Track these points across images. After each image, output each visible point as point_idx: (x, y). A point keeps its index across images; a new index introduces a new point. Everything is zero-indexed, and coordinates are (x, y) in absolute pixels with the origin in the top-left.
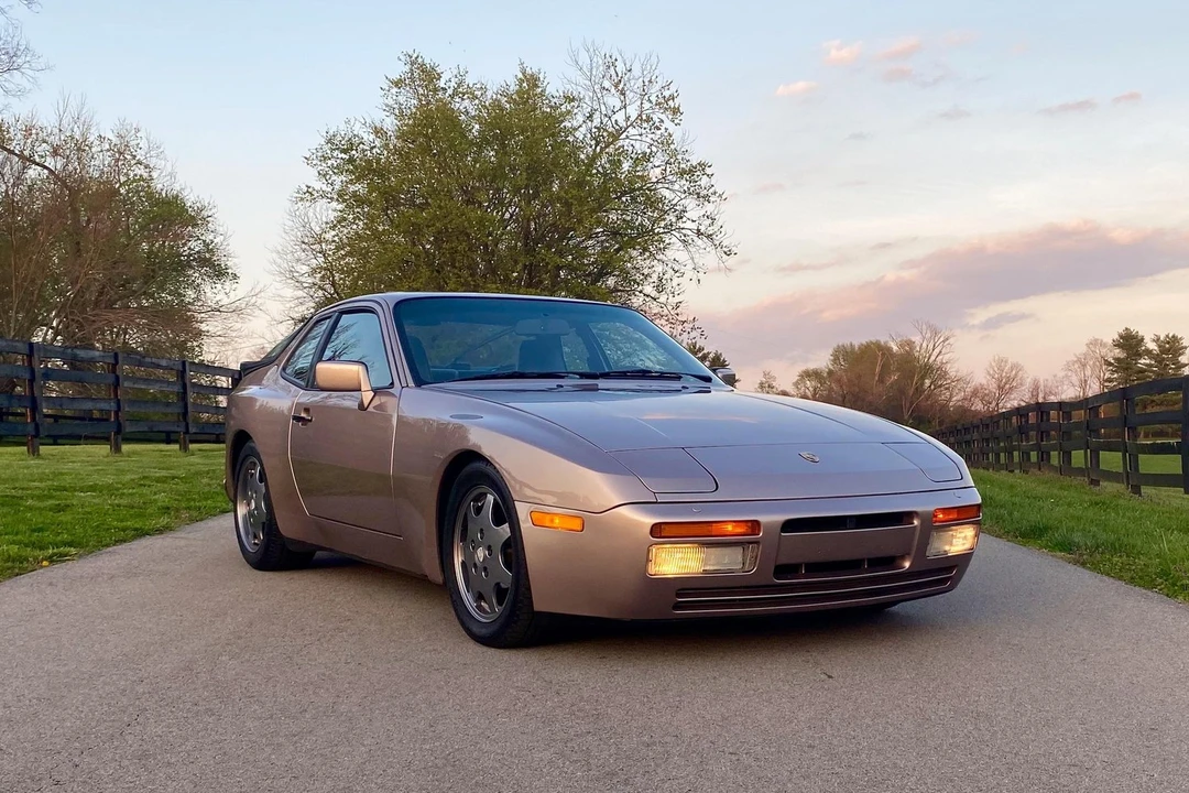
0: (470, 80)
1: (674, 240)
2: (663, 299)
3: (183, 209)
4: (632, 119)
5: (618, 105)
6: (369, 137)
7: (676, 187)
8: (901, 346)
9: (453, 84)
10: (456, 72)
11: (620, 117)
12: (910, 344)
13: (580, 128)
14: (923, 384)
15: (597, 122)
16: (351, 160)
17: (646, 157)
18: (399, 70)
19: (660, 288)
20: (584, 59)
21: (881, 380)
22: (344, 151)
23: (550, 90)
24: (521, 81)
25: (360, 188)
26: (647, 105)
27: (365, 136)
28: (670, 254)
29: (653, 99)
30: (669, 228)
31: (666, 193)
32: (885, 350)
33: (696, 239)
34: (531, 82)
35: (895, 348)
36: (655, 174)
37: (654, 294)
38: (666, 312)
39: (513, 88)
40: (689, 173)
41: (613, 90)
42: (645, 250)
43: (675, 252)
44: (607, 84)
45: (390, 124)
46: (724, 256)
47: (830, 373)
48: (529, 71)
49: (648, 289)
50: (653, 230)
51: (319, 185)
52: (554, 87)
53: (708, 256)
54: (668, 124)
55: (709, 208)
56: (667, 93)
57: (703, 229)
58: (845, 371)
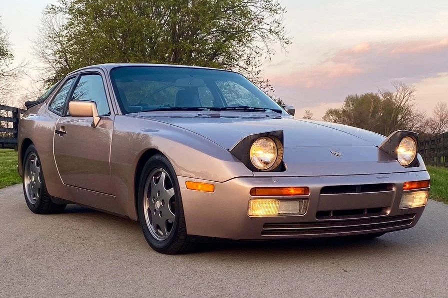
1: (257, 35)
2: (250, 69)
7: (258, 5)
8: (385, 96)
12: (390, 95)
14: (397, 118)
19: (248, 62)
21: (373, 116)
25: (81, 6)
28: (254, 43)
30: (254, 29)
31: (252, 8)
32: (375, 99)
33: (269, 34)
35: (381, 98)
37: (245, 66)
38: (251, 76)
42: (240, 41)
43: (257, 42)
46: (285, 44)
47: (344, 111)
49: (242, 63)
50: (244, 30)
51: (58, 4)
55: (277, 17)
57: (273, 29)
58: (352, 110)
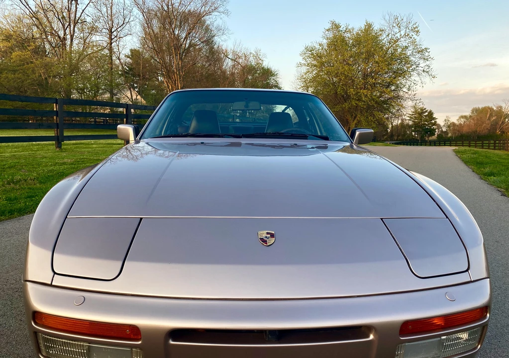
0: (350, 27)
1: (415, 73)
2: (410, 93)
3: (271, 72)
4: (402, 35)
5: (398, 31)
6: (318, 47)
7: (417, 57)
8: (497, 108)
9: (345, 29)
10: (345, 25)
11: (398, 35)
12: (501, 107)
13: (384, 39)
14: (505, 121)
15: (390, 37)
16: (312, 54)
17: (406, 47)
18: (329, 26)
19: (409, 90)
20: (387, 18)
21: (489, 119)
22: (310, 51)
23: (375, 28)
24: (366, 26)
25: (315, 62)
26: (408, 30)
27: (317, 46)
28: (413, 78)
29: (410, 28)
30: (413, 70)
31: (412, 58)
32: (491, 109)
33: (422, 73)
34: (369, 26)
35: (495, 108)
36: (409, 53)
37: (407, 91)
38: (411, 97)
39: (363, 27)
40: (421, 52)
41: (396, 27)
42: (404, 77)
43: (415, 77)
44: (394, 25)
45: (325, 42)
46: (433, 79)
47: (470, 116)
48: (368, 22)
49: (405, 90)
50: (407, 71)
51: (304, 62)
52: (376, 27)
53: (427, 79)
54: (415, 36)
55: (428, 63)
56: (415, 26)
57: (425, 70)
58: (476, 116)
